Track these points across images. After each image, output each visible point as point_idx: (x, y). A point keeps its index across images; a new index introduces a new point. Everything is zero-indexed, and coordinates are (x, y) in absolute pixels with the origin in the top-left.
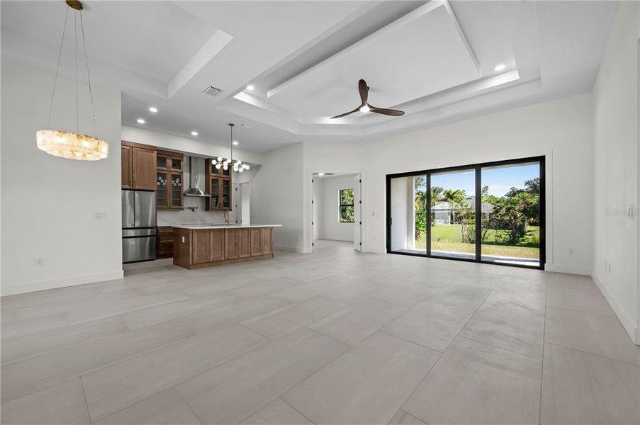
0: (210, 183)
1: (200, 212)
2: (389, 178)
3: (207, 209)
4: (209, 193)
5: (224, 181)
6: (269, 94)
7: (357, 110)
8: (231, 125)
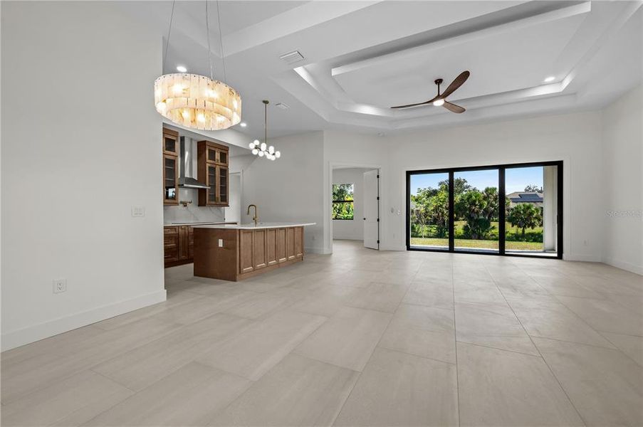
0: (207, 172)
1: (193, 208)
2: (409, 173)
3: (202, 203)
4: (205, 184)
5: (221, 170)
6: (335, 72)
7: (431, 101)
8: (266, 102)
